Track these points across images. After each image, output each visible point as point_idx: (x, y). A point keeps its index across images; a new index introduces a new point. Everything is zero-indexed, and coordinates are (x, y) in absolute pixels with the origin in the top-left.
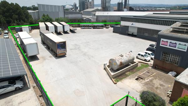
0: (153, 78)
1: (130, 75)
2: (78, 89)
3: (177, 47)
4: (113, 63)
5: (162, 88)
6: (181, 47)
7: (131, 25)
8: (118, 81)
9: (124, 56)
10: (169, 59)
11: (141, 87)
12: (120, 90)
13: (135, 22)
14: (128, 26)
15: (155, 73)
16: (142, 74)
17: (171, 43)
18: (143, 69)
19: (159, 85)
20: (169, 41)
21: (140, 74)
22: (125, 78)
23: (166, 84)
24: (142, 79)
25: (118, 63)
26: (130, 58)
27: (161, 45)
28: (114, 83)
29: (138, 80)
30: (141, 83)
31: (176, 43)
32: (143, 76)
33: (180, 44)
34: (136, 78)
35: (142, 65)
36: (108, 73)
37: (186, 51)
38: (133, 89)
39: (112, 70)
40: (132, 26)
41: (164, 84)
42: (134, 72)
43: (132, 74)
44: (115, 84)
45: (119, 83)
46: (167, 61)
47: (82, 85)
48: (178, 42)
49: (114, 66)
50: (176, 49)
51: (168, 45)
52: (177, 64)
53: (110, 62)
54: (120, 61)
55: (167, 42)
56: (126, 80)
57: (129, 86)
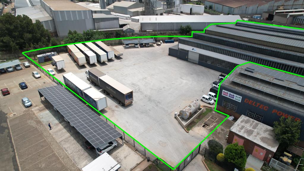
0: (216, 123)
1: (198, 122)
2: (160, 141)
3: (234, 98)
4: (184, 114)
5: (222, 132)
6: (237, 98)
7: (191, 50)
8: (189, 130)
9: (192, 106)
10: (229, 106)
11: (206, 134)
12: (193, 137)
13: (196, 47)
14: (188, 51)
15: (218, 118)
16: (207, 120)
17: (230, 94)
18: (208, 115)
19: (220, 130)
20: (229, 93)
21: (206, 120)
22: (194, 125)
23: (226, 129)
24: (208, 125)
25: (188, 114)
26: (197, 107)
27: (222, 95)
28: (186, 131)
29: (205, 127)
30: (207, 130)
31: (233, 95)
32: (208, 122)
33: (236, 96)
34: (203, 125)
35: (207, 109)
36: (180, 122)
37: (240, 102)
38: (202, 136)
39: (183, 119)
40: (193, 51)
41: (225, 129)
42: (201, 119)
43: (199, 121)
44: (188, 132)
45: (190, 131)
46: (227, 107)
47: (162, 136)
48: (235, 95)
49: (184, 116)
50: (234, 99)
51: (228, 96)
52: (235, 111)
53: (180, 113)
54: (189, 111)
55: (227, 93)
56: (195, 128)
57: (198, 134)
